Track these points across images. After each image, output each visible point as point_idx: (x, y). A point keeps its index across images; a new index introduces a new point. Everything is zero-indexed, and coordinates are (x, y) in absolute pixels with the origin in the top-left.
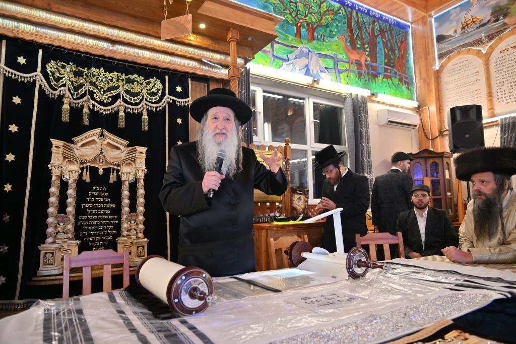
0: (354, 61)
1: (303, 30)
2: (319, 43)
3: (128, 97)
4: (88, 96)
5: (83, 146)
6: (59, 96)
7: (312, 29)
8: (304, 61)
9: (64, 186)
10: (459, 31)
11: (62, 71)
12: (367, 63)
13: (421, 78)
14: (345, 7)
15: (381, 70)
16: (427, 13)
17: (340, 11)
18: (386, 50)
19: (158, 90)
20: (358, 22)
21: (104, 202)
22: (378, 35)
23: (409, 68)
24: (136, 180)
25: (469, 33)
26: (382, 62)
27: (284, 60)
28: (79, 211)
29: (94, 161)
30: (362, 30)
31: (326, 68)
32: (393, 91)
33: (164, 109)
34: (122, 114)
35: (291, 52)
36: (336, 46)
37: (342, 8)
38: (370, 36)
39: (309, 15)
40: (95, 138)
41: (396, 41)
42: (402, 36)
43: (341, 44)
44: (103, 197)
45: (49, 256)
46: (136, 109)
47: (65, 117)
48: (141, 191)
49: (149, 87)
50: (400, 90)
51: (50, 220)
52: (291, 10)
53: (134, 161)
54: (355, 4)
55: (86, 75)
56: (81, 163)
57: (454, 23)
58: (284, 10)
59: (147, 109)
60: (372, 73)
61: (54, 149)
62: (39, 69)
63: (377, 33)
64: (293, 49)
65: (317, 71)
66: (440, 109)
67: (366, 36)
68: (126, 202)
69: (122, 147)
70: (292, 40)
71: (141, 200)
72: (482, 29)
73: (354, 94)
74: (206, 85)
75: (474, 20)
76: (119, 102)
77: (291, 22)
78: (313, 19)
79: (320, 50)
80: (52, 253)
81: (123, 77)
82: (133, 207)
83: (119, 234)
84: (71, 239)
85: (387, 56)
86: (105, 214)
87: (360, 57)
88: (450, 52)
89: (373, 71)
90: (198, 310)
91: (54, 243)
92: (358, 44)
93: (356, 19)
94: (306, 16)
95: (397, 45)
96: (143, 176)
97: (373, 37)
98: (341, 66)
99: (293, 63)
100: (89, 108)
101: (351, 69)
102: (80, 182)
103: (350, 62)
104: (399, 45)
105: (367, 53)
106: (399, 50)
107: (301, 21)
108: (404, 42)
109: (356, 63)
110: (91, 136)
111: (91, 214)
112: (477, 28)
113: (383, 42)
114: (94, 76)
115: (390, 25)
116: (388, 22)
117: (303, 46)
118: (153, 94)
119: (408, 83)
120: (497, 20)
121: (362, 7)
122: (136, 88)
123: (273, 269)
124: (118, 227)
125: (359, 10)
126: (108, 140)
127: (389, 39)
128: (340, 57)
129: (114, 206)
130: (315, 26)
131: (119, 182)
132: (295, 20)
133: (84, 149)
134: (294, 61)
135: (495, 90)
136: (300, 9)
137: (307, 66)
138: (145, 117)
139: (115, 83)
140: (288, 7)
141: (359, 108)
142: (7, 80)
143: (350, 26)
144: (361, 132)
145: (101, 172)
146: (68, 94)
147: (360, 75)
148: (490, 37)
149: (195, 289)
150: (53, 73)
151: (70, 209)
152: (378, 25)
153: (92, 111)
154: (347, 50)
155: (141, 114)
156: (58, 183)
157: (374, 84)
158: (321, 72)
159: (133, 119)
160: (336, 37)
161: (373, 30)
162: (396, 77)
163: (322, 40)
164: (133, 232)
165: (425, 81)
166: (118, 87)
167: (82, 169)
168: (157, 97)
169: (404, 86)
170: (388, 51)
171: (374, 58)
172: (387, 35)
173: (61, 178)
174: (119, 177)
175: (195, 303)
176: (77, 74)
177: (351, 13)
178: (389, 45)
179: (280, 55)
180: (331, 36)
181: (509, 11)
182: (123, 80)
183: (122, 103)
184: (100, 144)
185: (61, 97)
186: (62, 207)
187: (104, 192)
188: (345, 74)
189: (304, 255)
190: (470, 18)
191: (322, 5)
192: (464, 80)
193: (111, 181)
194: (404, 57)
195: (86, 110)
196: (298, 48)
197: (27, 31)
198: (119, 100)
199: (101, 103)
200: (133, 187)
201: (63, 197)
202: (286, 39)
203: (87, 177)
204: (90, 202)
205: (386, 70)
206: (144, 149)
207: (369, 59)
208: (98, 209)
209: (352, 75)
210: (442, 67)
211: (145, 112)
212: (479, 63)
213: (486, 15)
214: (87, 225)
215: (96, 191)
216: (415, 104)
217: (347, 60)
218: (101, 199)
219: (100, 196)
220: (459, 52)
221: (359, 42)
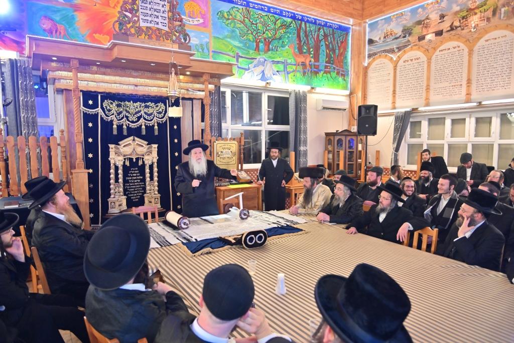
0: (300, 63)
1: (261, 45)
2: (273, 52)
3: (146, 117)
4: (125, 118)
5: (124, 146)
6: (111, 120)
7: (268, 43)
8: (261, 68)
9: (117, 168)
10: (382, 39)
11: (111, 106)
12: (310, 63)
13: (354, 72)
14: (296, 21)
15: (322, 67)
16: (362, 20)
17: (292, 25)
18: (328, 51)
19: (163, 110)
20: (306, 32)
21: (137, 176)
22: (322, 40)
23: (346, 63)
24: (153, 163)
25: (387, 42)
26: (323, 61)
27: (246, 69)
28: (125, 181)
29: (131, 155)
30: (309, 38)
31: (277, 71)
32: (331, 83)
33: (166, 121)
34: (143, 127)
35: (251, 63)
36: (287, 53)
37: (293, 22)
38: (315, 41)
39: (266, 32)
40: (130, 142)
41: (337, 43)
42: (343, 37)
43: (290, 51)
44: (136, 173)
45: (113, 204)
46: (151, 124)
47: (115, 132)
48: (156, 169)
49: (157, 109)
50: (337, 81)
51: (112, 186)
52: (252, 30)
53: (151, 153)
54: (305, 16)
55: (123, 106)
56: (124, 156)
57: (380, 32)
58: (247, 31)
59: (157, 122)
60: (314, 71)
61: (110, 150)
62: (100, 106)
63: (320, 38)
64: (252, 61)
65: (271, 75)
66: (364, 97)
67: (312, 42)
68: (148, 175)
69: (144, 145)
70: (252, 53)
71: (156, 174)
72: (395, 41)
73: (297, 90)
74: (191, 101)
75: (392, 33)
76: (142, 120)
77: (252, 40)
78: (269, 34)
79: (274, 58)
80: (114, 203)
81: (143, 105)
82: (152, 178)
83: (145, 192)
84: (122, 196)
85: (328, 56)
86: (137, 182)
87: (305, 60)
88: (375, 54)
89: (315, 70)
90: (186, 228)
91: (114, 197)
92: (304, 49)
93: (304, 29)
94: (264, 33)
95: (338, 45)
96: (156, 161)
97: (318, 41)
98: (289, 69)
99: (252, 71)
100: (126, 125)
101: (297, 70)
102: (124, 166)
103: (297, 65)
104: (339, 45)
105: (311, 55)
106: (339, 49)
107: (260, 38)
108: (344, 43)
109: (302, 65)
110: (128, 141)
111: (131, 183)
112: (393, 39)
113: (326, 44)
114: (128, 107)
115: (333, 30)
116: (332, 27)
117: (261, 57)
118: (160, 113)
119: (343, 74)
120: (404, 37)
121: (310, 18)
122: (150, 111)
123: (222, 214)
124: (144, 189)
125: (308, 21)
126: (137, 142)
127: (331, 42)
128: (289, 61)
129: (142, 177)
130: (270, 40)
131: (144, 165)
132: (256, 38)
133: (125, 148)
134: (253, 69)
135: (397, 89)
136: (260, 28)
137: (263, 72)
138: (156, 127)
139: (139, 109)
140: (250, 28)
141: (300, 100)
142: (85, 114)
143: (299, 36)
144: (300, 117)
145: (134, 160)
146: (115, 119)
147: (304, 73)
148: (399, 49)
149: (185, 223)
150: (106, 107)
151: (121, 180)
152: (322, 32)
153: (128, 128)
154: (295, 55)
155: (153, 126)
156: (114, 167)
157: (315, 79)
158: (274, 75)
159: (150, 129)
160: (287, 47)
161: (318, 36)
162: (334, 72)
163: (275, 50)
164: (152, 191)
165: (356, 74)
166: (140, 111)
167: (125, 159)
168: (162, 115)
169: (340, 78)
170: (330, 52)
171: (316, 58)
172: (329, 39)
173: (115, 164)
174: (143, 162)
175: (186, 227)
176: (119, 106)
177: (300, 26)
178: (331, 46)
179: (243, 66)
180: (283, 46)
181: (412, 31)
182: (143, 107)
183: (144, 120)
184: (133, 145)
185: (112, 121)
186: (117, 180)
187: (136, 170)
188: (292, 74)
189: (230, 209)
190: (390, 30)
191: (277, 22)
192: (381, 78)
193: (140, 164)
194: (343, 55)
195: (125, 127)
196: (256, 59)
197: (92, 86)
198: (142, 119)
199: (133, 122)
200: (151, 167)
201: (117, 174)
202: (248, 53)
203: (128, 163)
204: (130, 176)
205: (326, 67)
206: (156, 146)
207: (313, 60)
208: (134, 180)
209: (298, 74)
210: (369, 64)
211: (156, 124)
212: (391, 66)
213: (399, 31)
214: (129, 189)
215: (132, 170)
216: (348, 92)
217: (295, 63)
218: (135, 175)
219: (135, 172)
220: (380, 55)
221: (305, 48)
